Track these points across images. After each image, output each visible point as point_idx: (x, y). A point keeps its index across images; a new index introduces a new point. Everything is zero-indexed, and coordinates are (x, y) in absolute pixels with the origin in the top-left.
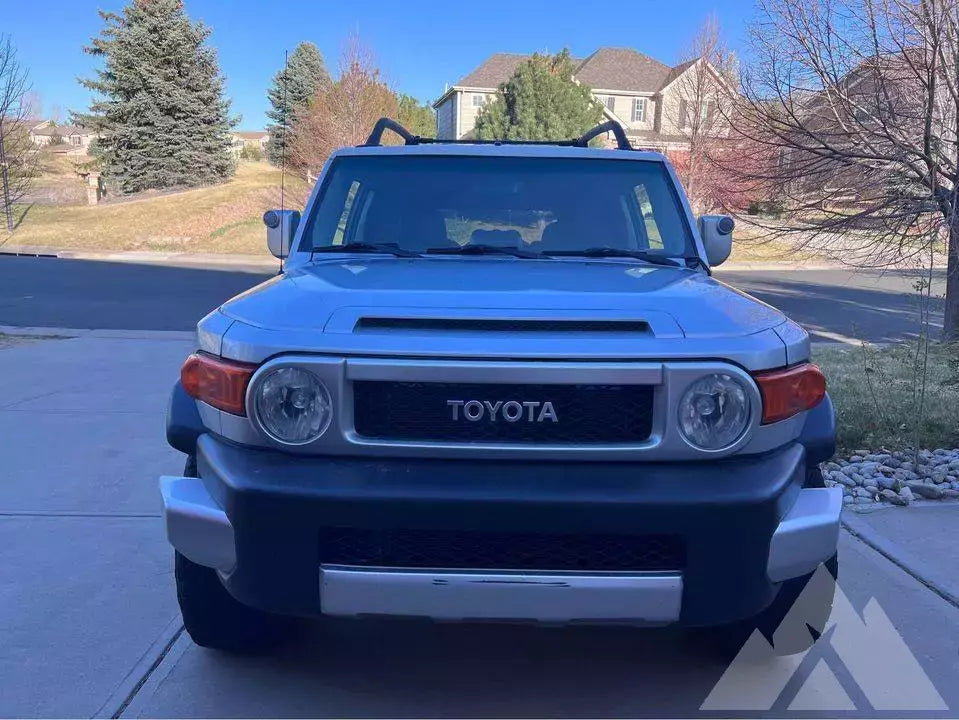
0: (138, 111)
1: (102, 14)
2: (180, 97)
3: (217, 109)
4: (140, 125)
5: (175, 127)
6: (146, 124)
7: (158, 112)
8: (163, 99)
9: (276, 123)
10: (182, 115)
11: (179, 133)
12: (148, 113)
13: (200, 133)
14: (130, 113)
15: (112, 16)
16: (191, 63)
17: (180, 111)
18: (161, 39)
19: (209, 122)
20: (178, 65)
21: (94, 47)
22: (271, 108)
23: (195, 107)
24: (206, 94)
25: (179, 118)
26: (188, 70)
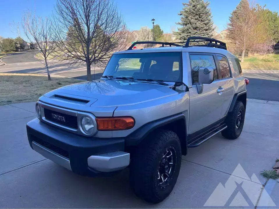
0: (188, 29)
1: (183, 4)
2: (199, 24)
3: (209, 26)
4: (188, 33)
5: (196, 32)
6: (189, 33)
7: (193, 29)
8: (194, 25)
9: (230, 27)
10: (199, 29)
11: (197, 34)
12: (190, 30)
13: (203, 33)
14: (185, 30)
15: (186, 4)
16: (203, 14)
17: (198, 28)
18: (195, 9)
19: (206, 30)
20: (199, 15)
21: (180, 13)
22: (230, 22)
23: (202, 26)
24: (205, 22)
25: (198, 30)
26: (202, 16)
